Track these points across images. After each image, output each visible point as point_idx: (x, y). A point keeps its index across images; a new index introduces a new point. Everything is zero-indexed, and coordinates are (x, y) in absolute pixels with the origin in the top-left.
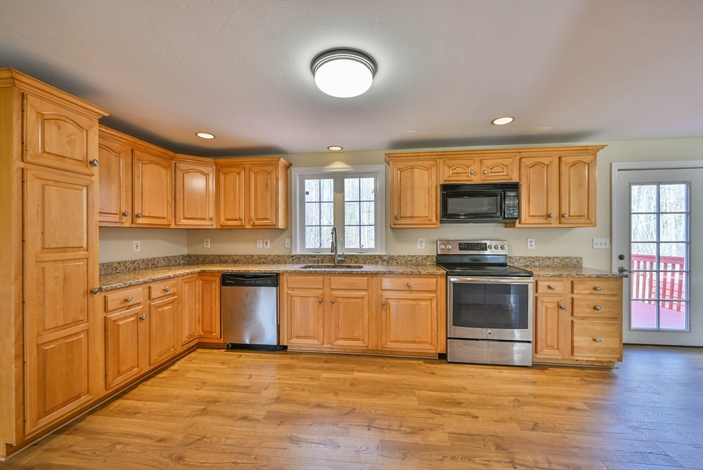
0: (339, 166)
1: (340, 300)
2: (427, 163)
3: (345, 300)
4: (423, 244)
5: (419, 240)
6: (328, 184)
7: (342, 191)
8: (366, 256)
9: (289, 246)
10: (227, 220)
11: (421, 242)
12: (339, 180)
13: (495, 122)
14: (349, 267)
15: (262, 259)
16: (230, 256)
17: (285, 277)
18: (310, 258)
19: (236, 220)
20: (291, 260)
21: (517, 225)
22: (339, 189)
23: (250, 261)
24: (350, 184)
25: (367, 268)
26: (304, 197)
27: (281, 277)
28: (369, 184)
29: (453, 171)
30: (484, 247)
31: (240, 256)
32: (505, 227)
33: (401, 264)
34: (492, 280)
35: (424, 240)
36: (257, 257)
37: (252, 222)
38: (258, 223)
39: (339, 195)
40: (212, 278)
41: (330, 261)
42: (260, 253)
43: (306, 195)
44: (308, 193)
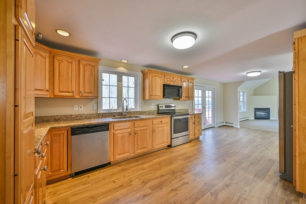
0: (122, 69)
1: (138, 132)
2: (160, 75)
3: (140, 131)
4: (153, 106)
5: (152, 104)
6: (114, 77)
7: (121, 81)
8: (134, 112)
9: (96, 108)
10: (61, 92)
11: (153, 105)
12: (120, 76)
13: (183, 67)
14: (130, 117)
15: (79, 117)
16: (52, 116)
17: (112, 125)
18: (108, 114)
19: (69, 92)
20: (98, 116)
21: (181, 99)
22: (120, 80)
23: (69, 119)
24: (124, 78)
25: (143, 117)
26: (102, 82)
27: (110, 125)
28: (132, 79)
29: (167, 80)
30: (171, 107)
31: (61, 116)
32: (174, 100)
33: (147, 114)
34: (176, 118)
35: (153, 104)
36: (75, 116)
37: (81, 94)
38: (85, 95)
39: (120, 83)
40: (61, 132)
41: (119, 115)
42: (77, 113)
43: (103, 81)
44: (103, 80)
